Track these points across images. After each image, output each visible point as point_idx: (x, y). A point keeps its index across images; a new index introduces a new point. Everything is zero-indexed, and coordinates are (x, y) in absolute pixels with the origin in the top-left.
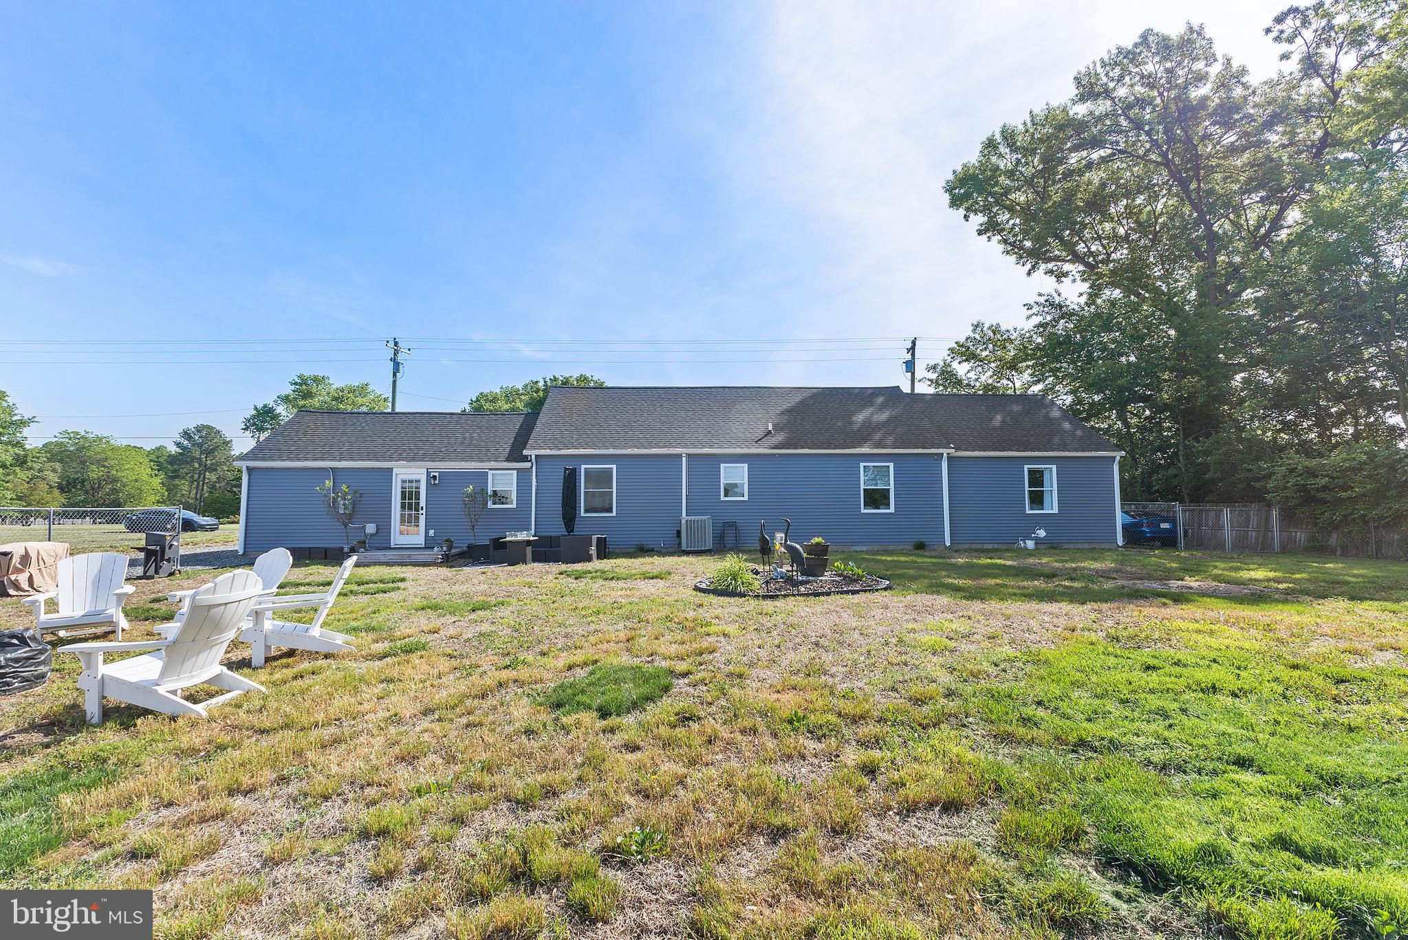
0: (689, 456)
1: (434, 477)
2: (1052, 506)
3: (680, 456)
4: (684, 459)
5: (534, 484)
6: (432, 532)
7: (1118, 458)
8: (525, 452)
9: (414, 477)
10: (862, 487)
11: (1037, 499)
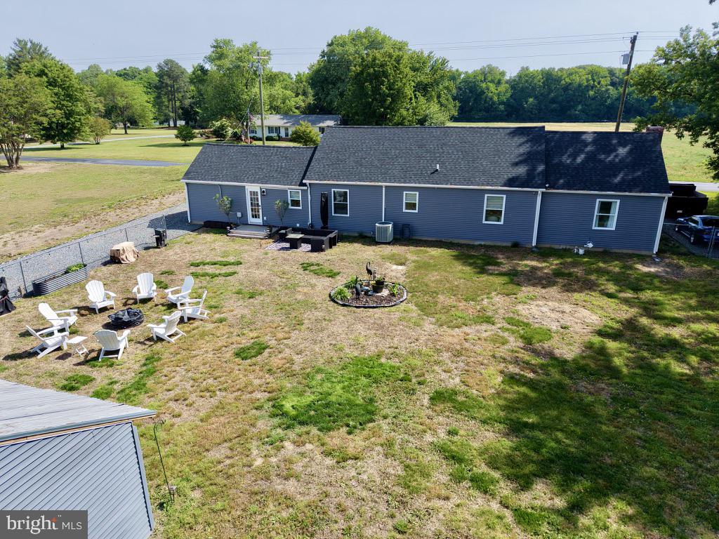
0: (386, 187)
1: (264, 192)
2: (612, 226)
3: (382, 186)
4: (384, 189)
5: (309, 198)
6: (265, 218)
7: (666, 198)
8: (304, 181)
9: (255, 191)
10: (485, 208)
11: (603, 220)
